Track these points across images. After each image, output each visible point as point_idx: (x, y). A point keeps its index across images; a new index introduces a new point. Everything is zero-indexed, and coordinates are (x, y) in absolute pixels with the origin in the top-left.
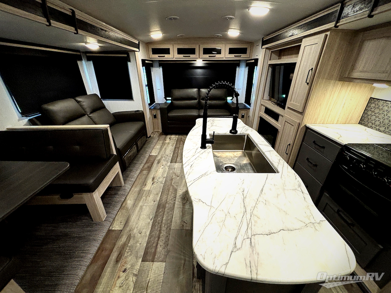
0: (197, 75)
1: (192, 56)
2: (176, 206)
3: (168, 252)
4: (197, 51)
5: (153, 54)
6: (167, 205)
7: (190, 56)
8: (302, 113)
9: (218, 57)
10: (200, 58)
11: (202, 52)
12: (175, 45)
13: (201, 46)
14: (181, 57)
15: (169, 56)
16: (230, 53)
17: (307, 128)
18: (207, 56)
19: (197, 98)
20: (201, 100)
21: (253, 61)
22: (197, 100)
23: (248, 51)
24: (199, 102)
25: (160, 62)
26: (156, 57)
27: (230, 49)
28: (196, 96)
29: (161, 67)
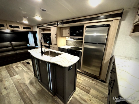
2: (29, 88)
3: (39, 100)
6: (25, 90)
8: (57, 44)
17: (59, 48)
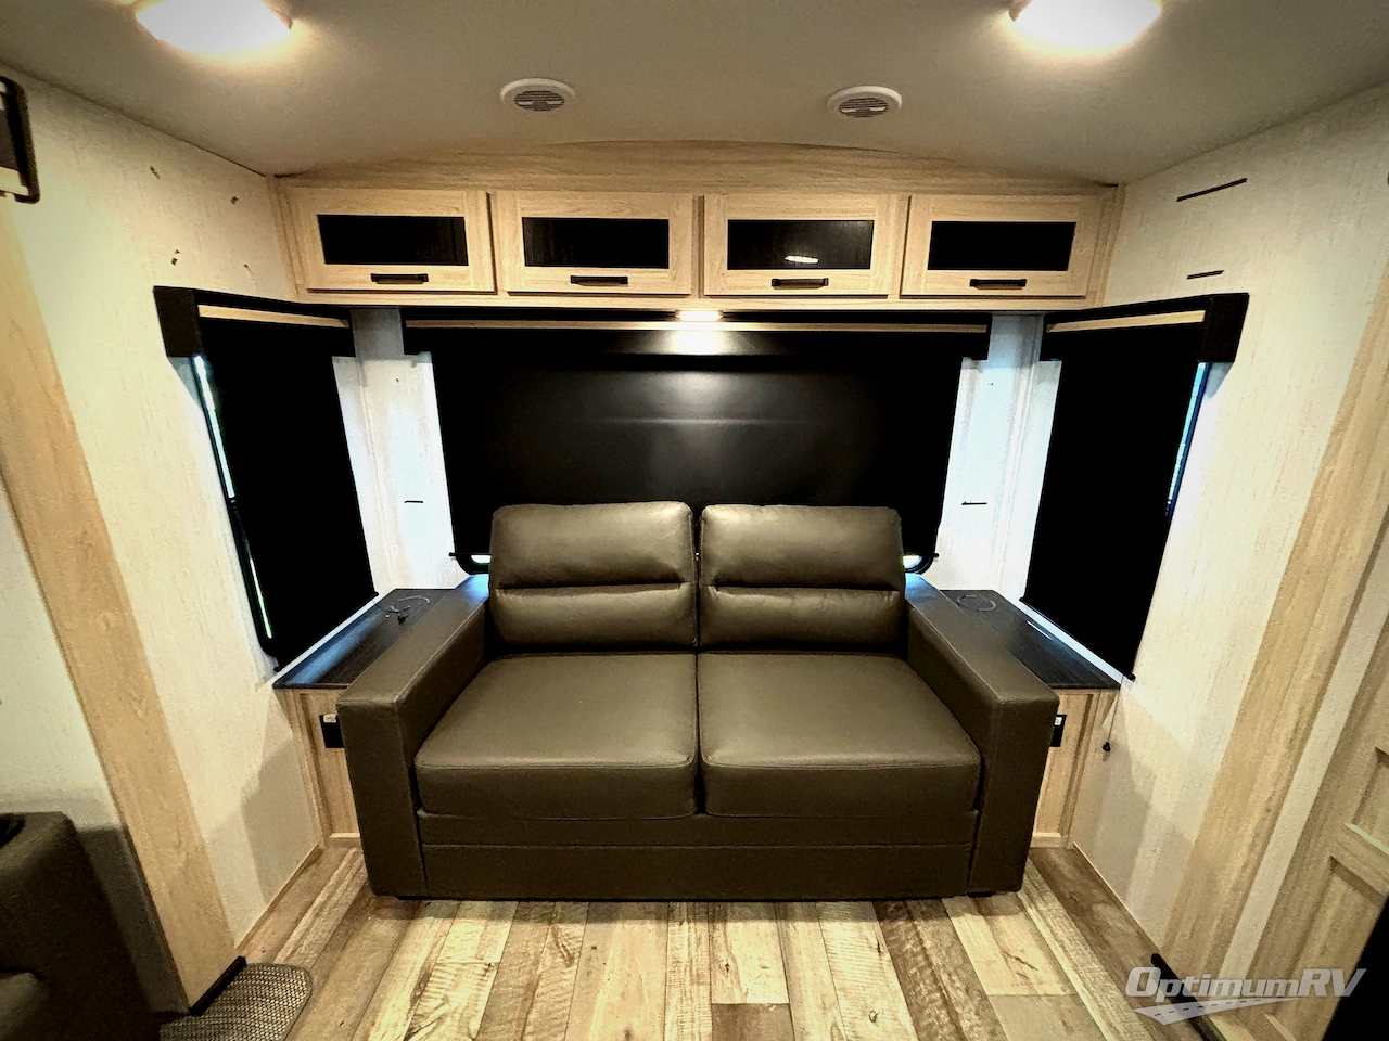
0: (683, 416)
1: (641, 279)
4: (680, 246)
5: (331, 258)
7: (623, 281)
9: (845, 289)
10: (701, 293)
11: (718, 247)
12: (502, 200)
13: (713, 202)
14: (554, 285)
15: (463, 276)
16: (937, 262)
18: (756, 283)
19: (683, 575)
20: (712, 590)
21: (1197, 316)
22: (684, 587)
23: (1080, 250)
24: (698, 601)
25: (411, 324)
26: (355, 281)
27: (942, 232)
28: (674, 560)
29: (427, 356)
